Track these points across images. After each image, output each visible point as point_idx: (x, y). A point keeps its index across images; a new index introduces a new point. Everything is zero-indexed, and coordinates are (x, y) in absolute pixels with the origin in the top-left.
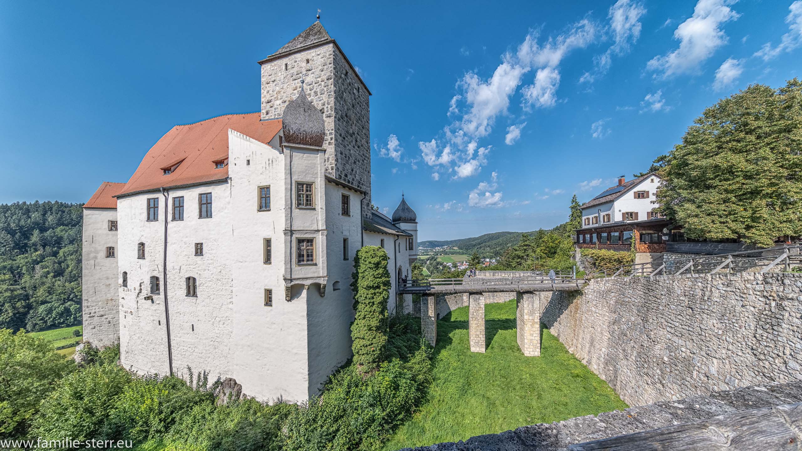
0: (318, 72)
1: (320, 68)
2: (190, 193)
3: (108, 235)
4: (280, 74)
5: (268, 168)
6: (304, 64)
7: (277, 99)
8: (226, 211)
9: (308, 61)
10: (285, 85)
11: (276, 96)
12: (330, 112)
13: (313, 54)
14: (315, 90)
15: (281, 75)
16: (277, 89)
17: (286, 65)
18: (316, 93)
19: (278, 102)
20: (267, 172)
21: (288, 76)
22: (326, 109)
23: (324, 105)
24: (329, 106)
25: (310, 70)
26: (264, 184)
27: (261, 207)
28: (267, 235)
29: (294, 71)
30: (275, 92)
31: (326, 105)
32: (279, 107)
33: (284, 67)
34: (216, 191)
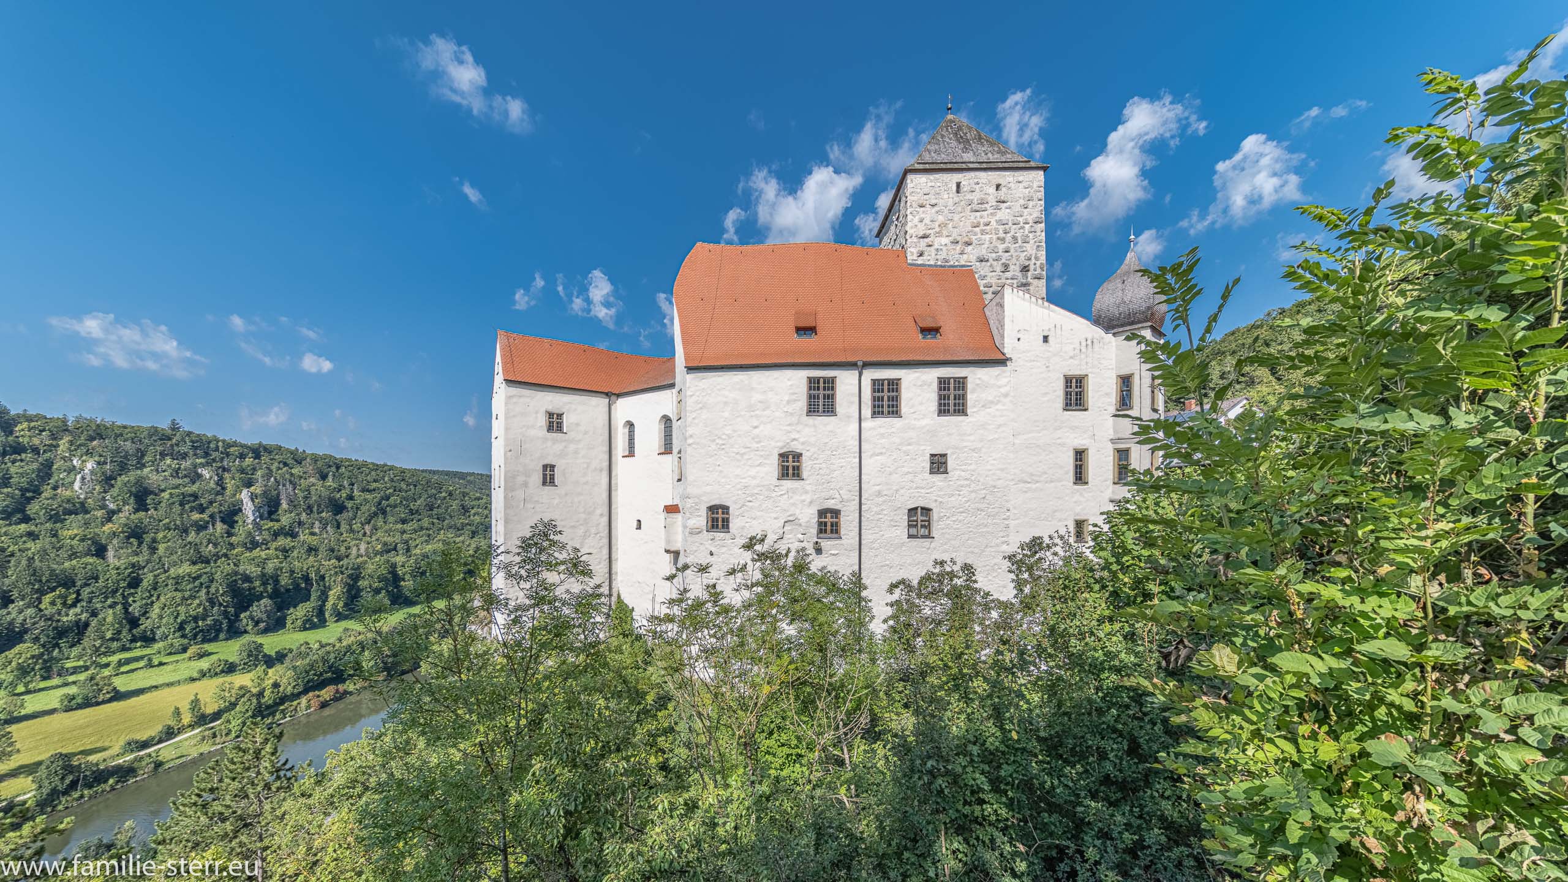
0: (1017, 208)
1: (1022, 202)
2: (917, 375)
3: (545, 439)
4: (946, 196)
5: (1084, 350)
6: (992, 190)
7: (939, 234)
8: (999, 407)
9: (998, 187)
10: (956, 217)
11: (937, 229)
12: (1039, 271)
13: (1011, 179)
14: (1012, 233)
15: (949, 197)
16: (941, 218)
17: (958, 185)
18: (1015, 238)
19: (944, 240)
20: (1083, 356)
21: (962, 203)
22: (1032, 267)
23: (1030, 259)
24: (1038, 263)
25: (1004, 202)
26: (1076, 372)
27: (1067, 405)
28: (1080, 443)
29: (976, 197)
30: (937, 224)
31: (1033, 261)
32: (944, 249)
33: (954, 188)
34: (975, 376)
